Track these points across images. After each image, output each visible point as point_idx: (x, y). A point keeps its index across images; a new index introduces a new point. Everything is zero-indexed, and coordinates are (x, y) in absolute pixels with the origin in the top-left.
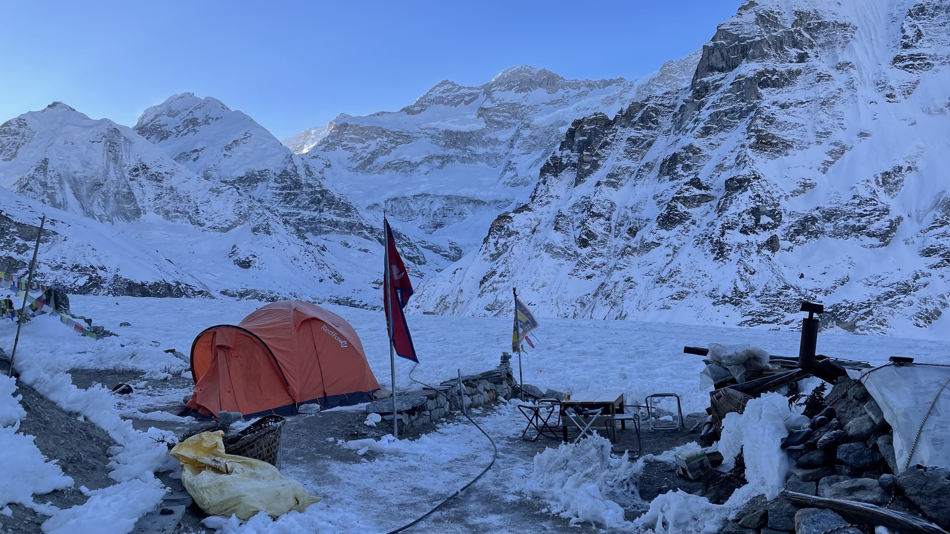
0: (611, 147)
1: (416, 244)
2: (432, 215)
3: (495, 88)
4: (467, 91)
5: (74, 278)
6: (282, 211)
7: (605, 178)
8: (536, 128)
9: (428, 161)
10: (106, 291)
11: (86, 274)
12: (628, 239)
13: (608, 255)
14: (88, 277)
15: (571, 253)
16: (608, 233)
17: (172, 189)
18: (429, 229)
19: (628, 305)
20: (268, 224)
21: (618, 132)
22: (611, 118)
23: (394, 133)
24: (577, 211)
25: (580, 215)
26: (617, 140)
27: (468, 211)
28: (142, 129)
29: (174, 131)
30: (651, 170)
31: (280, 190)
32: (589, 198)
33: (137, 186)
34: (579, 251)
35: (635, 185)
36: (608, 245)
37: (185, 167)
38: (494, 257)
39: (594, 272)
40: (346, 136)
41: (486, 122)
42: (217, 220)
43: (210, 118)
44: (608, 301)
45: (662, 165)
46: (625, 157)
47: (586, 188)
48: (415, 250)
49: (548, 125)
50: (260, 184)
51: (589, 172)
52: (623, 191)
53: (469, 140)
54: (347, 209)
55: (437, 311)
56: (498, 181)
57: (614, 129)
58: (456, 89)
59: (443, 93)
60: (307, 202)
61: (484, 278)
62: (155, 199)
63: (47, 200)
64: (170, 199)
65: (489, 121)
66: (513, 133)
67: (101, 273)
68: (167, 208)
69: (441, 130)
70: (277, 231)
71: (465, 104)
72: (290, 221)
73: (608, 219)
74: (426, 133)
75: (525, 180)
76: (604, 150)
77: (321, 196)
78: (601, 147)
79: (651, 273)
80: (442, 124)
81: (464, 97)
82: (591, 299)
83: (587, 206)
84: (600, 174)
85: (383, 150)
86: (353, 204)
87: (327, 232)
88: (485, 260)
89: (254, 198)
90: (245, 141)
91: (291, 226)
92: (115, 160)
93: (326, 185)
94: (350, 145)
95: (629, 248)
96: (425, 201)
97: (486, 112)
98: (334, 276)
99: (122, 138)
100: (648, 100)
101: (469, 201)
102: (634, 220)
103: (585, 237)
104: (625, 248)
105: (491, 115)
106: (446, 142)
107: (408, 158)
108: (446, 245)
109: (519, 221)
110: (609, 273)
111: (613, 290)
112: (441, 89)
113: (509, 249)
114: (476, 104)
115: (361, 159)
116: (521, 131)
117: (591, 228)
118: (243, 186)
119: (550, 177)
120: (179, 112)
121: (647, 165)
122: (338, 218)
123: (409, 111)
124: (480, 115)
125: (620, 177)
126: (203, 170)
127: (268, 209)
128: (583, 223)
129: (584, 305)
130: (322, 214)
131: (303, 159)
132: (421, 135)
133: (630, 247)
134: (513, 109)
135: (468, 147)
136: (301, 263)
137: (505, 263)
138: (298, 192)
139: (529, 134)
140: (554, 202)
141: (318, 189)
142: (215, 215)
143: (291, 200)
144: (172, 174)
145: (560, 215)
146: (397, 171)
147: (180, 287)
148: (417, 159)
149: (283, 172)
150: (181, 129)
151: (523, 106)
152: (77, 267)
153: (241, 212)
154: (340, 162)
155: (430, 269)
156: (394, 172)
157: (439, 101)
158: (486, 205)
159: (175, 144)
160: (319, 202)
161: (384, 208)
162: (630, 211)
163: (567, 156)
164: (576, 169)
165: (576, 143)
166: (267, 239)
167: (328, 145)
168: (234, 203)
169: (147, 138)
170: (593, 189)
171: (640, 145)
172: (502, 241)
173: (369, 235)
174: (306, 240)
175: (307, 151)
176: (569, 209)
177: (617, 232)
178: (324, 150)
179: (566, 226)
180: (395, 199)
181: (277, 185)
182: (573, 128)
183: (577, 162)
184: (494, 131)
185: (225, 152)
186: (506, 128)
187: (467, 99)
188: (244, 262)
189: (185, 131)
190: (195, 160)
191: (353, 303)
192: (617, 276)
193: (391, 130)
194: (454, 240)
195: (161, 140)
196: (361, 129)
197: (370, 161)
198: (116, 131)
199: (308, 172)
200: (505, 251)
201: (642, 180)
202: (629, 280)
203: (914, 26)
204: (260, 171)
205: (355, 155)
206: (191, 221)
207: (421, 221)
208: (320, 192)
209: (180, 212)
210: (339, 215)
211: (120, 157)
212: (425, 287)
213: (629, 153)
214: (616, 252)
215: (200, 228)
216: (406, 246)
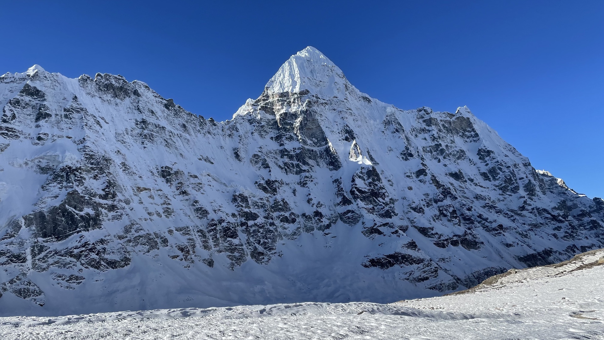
203: (11, 110)
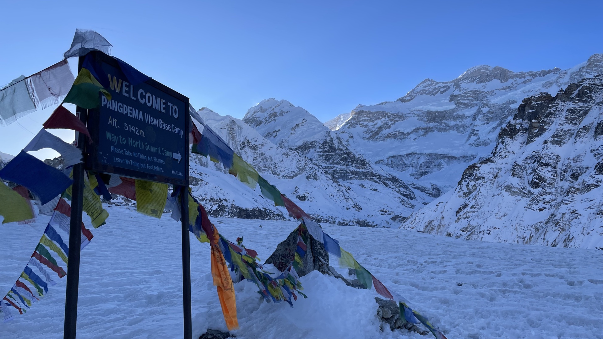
0: (554, 116)
1: (408, 186)
2: (419, 167)
3: (462, 82)
4: (442, 85)
5: (211, 206)
6: (324, 165)
7: (550, 138)
8: (492, 106)
9: (416, 132)
10: (227, 213)
11: (217, 204)
12: (572, 182)
13: (555, 193)
14: (218, 205)
15: (526, 192)
16: (555, 178)
17: (262, 154)
18: (417, 176)
19: (574, 231)
20: (316, 173)
21: (559, 105)
22: (553, 95)
23: (393, 114)
24: (529, 162)
25: (532, 165)
26: (559, 111)
27: (444, 164)
28: (247, 120)
29: (264, 120)
30: (588, 131)
31: (323, 153)
32: (539, 152)
33: (244, 153)
34: (532, 190)
35: (575, 143)
36: (555, 186)
37: (269, 141)
38: (466, 195)
39: (545, 206)
40: (362, 118)
41: (456, 104)
42: (287, 171)
43: (283, 112)
44: (557, 228)
45: (597, 127)
46: (566, 123)
47: (536, 145)
48: (408, 190)
49: (501, 103)
50: (311, 149)
51: (537, 135)
52: (565, 147)
53: (444, 116)
54: (364, 163)
55: (426, 231)
56: (465, 143)
57: (556, 103)
58: (434, 84)
59: (425, 87)
60: (339, 160)
61: (459, 209)
62: (253, 160)
63: (198, 162)
64: (261, 160)
65: (458, 103)
66: (475, 111)
67: (225, 203)
68: (259, 165)
69: (424, 111)
70: (321, 177)
71: (441, 93)
72: (329, 172)
73: (555, 167)
74: (414, 113)
75: (485, 142)
76: (549, 118)
77: (347, 156)
78: (546, 117)
79: (592, 207)
80: (425, 107)
81: (440, 89)
82: (544, 226)
83: (537, 158)
84: (547, 135)
85: (386, 126)
86: (367, 160)
87: (351, 178)
88: (460, 196)
89: (308, 158)
90: (303, 124)
91: (329, 175)
92: (233, 138)
93: (350, 149)
94: (365, 123)
95: (572, 189)
96: (414, 157)
97: (456, 98)
98: (356, 206)
99: (237, 126)
100: (583, 81)
101: (445, 157)
102: (576, 168)
103: (537, 181)
104: (570, 188)
105: (460, 99)
106: (428, 119)
107: (402, 130)
108: (429, 187)
109: (484, 169)
110: (557, 207)
111: (561, 219)
112: (424, 85)
113: (478, 189)
114: (449, 92)
115: (372, 132)
116: (482, 109)
117: (541, 174)
118: (302, 151)
119: (507, 140)
120: (266, 110)
121: (584, 128)
122: (358, 170)
123: (402, 100)
124: (451, 100)
125: (562, 137)
126: (279, 142)
127: (316, 164)
128: (534, 170)
129: (538, 230)
130: (348, 167)
131: (336, 133)
132: (411, 115)
133: (574, 188)
134: (475, 94)
135: (444, 121)
136: (335, 198)
137: (474, 199)
138: (333, 153)
139: (487, 111)
140: (511, 156)
141: (345, 151)
142: (286, 169)
143: (329, 159)
144: (262, 145)
145: (516, 165)
146: (395, 139)
147: (266, 211)
148: (408, 130)
149: (324, 142)
150: (267, 119)
151: (482, 92)
152: (212, 199)
153: (300, 166)
154: (358, 134)
155: (419, 203)
156: (393, 139)
157: (423, 92)
158: (457, 159)
159: (264, 128)
160: (346, 159)
161: (386, 162)
162: (572, 162)
163: (519, 124)
164: (527, 133)
165: (526, 114)
166: (315, 183)
167: (351, 124)
168: (296, 161)
169: (250, 125)
170: (541, 147)
171: (578, 113)
172: (472, 184)
173: (377, 180)
174: (339, 184)
175: (339, 129)
176: (523, 160)
177: (562, 177)
178: (349, 128)
179: (521, 173)
180: (394, 157)
181: (321, 150)
182: (523, 104)
183: (528, 127)
184: (462, 110)
185: (291, 131)
186: (471, 107)
187: (442, 90)
188: (302, 197)
189: (270, 120)
190: (275, 137)
191: (368, 224)
192: (563, 209)
193: (391, 113)
194: (435, 183)
195: (257, 126)
196: (372, 113)
197: (377, 133)
198: (233, 122)
199: (339, 142)
200: (474, 190)
201: (581, 139)
202: (574, 212)
204: (311, 142)
205: (368, 130)
206: (272, 173)
207: (411, 170)
208: (346, 154)
209: (266, 167)
210: (358, 168)
211: (235, 137)
212: (417, 215)
213: (569, 120)
214: (562, 191)
215: (277, 176)
216: (402, 187)
